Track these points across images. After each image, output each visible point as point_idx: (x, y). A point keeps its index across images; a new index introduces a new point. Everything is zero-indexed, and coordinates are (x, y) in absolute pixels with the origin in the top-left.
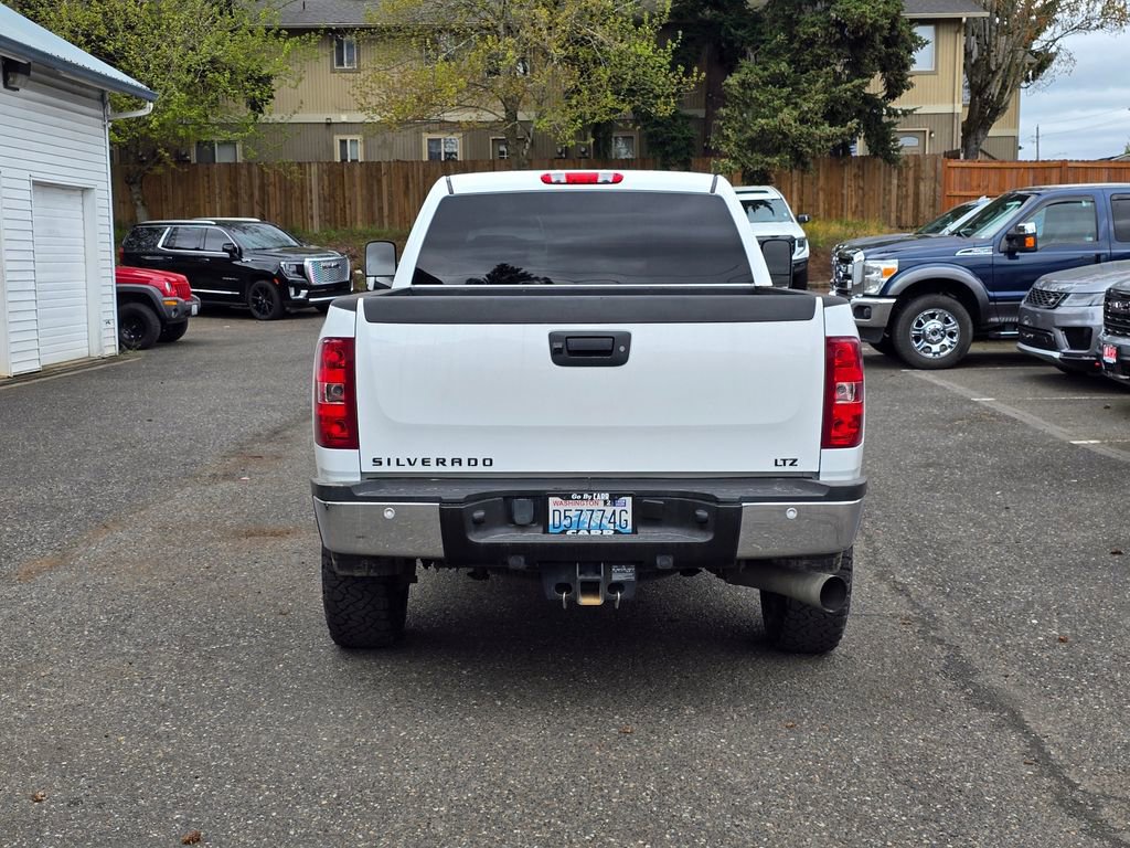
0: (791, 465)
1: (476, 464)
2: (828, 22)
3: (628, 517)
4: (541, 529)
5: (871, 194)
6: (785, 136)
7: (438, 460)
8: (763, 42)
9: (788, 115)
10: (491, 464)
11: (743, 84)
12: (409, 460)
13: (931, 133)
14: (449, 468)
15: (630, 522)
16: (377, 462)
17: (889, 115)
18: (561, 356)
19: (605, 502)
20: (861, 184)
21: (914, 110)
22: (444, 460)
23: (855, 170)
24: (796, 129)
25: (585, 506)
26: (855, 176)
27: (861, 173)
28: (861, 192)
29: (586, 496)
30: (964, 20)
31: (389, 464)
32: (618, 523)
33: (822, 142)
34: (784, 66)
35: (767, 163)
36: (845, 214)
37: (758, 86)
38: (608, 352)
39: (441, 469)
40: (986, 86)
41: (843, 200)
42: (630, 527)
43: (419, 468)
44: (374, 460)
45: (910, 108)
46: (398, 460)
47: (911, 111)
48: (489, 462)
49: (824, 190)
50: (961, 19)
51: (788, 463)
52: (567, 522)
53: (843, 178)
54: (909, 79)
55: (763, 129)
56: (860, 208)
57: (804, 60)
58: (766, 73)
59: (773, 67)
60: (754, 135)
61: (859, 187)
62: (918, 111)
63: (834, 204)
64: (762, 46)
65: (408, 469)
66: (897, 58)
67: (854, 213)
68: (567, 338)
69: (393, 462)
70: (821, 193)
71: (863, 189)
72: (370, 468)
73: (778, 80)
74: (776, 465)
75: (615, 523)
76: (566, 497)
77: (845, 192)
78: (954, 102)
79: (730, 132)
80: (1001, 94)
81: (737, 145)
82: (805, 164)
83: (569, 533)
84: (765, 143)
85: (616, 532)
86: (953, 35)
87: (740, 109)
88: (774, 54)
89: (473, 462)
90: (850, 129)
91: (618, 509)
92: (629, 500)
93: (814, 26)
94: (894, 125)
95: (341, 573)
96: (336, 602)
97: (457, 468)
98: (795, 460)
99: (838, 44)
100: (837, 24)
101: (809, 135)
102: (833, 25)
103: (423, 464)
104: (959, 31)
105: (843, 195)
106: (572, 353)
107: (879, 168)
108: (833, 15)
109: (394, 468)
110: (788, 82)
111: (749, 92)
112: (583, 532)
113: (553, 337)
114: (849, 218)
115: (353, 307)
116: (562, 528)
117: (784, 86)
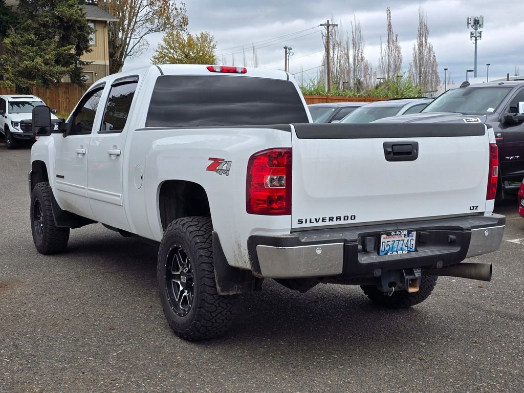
0: (476, 209)
1: (348, 219)
2: (53, 16)
3: (413, 242)
4: (376, 253)
5: (73, 101)
6: (38, 70)
7: (330, 218)
8: (19, 23)
9: (39, 60)
10: (355, 218)
11: (12, 43)
12: (316, 219)
13: (95, 74)
14: (335, 223)
15: (414, 246)
16: (300, 222)
17: (80, 64)
18: (390, 155)
19: (405, 235)
20: (68, 96)
21: (92, 62)
22: (333, 218)
23: (64, 89)
24: (44, 68)
25: (396, 238)
26: (64, 92)
27: (67, 91)
28: (68, 100)
29: (398, 233)
30: (108, 22)
31: (306, 222)
32: (409, 246)
33: (58, 74)
34: (33, 36)
35: (30, 84)
36: (61, 110)
37: (20, 45)
38: (409, 153)
39: (331, 223)
40: (115, 54)
41: (59, 104)
42: (414, 248)
43: (320, 224)
44: (299, 221)
45: (90, 61)
46: (311, 220)
47: (90, 63)
48: (353, 217)
49: (49, 98)
50: (107, 21)
51: (475, 208)
52: (387, 248)
53: (59, 93)
54: (90, 48)
55: (27, 66)
56: (68, 108)
57: (42, 34)
58: (23, 39)
59: (27, 36)
60: (22, 69)
61: (67, 98)
62: (94, 63)
63: (55, 106)
64: (18, 25)
65: (315, 224)
66: (84, 37)
67: (65, 110)
68: (393, 145)
69: (308, 221)
70: (48, 100)
71: (69, 99)
72: (296, 225)
73: (30, 43)
74: (470, 209)
75: (408, 246)
76: (389, 234)
77: (60, 100)
78: (105, 60)
79: (8, 67)
80: (121, 58)
81: (13, 74)
82: (48, 85)
83: (389, 254)
84: (29, 74)
85: (409, 251)
86: (102, 29)
87: (11, 55)
88: (26, 30)
89: (346, 218)
90: (71, 69)
91: (410, 238)
92: (415, 233)
93: (46, 17)
94: (82, 69)
95: (222, 294)
96: (211, 313)
97: (339, 222)
98: (477, 207)
99: (59, 27)
100: (58, 17)
101: (50, 71)
102: (56, 18)
103: (323, 221)
104: (105, 27)
105: (59, 101)
106: (395, 154)
107: (76, 89)
108: (57, 13)
109: (308, 225)
110: (35, 44)
111: (16, 48)
112: (395, 253)
113: (385, 145)
114: (63, 113)
115: (289, 130)
116: (386, 252)
117: (33, 46)
